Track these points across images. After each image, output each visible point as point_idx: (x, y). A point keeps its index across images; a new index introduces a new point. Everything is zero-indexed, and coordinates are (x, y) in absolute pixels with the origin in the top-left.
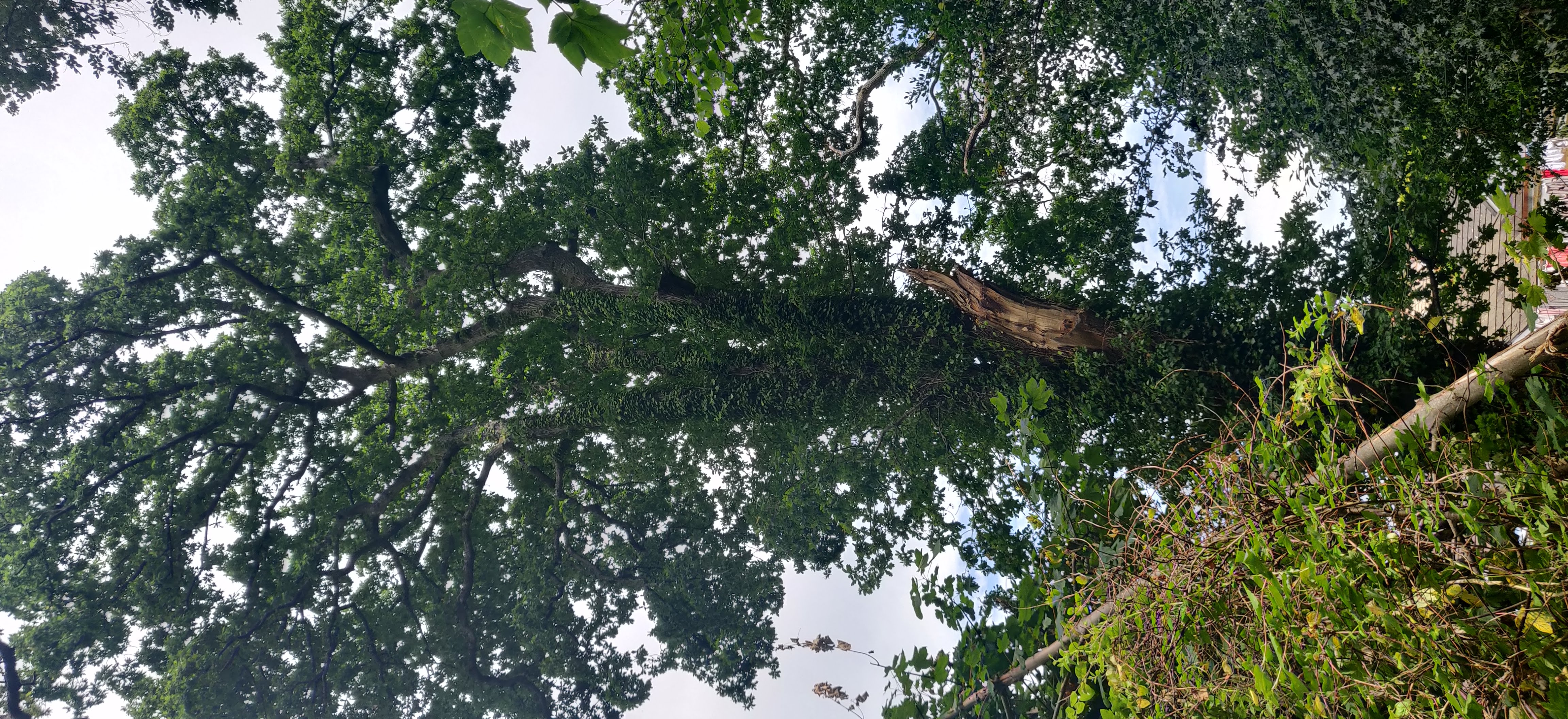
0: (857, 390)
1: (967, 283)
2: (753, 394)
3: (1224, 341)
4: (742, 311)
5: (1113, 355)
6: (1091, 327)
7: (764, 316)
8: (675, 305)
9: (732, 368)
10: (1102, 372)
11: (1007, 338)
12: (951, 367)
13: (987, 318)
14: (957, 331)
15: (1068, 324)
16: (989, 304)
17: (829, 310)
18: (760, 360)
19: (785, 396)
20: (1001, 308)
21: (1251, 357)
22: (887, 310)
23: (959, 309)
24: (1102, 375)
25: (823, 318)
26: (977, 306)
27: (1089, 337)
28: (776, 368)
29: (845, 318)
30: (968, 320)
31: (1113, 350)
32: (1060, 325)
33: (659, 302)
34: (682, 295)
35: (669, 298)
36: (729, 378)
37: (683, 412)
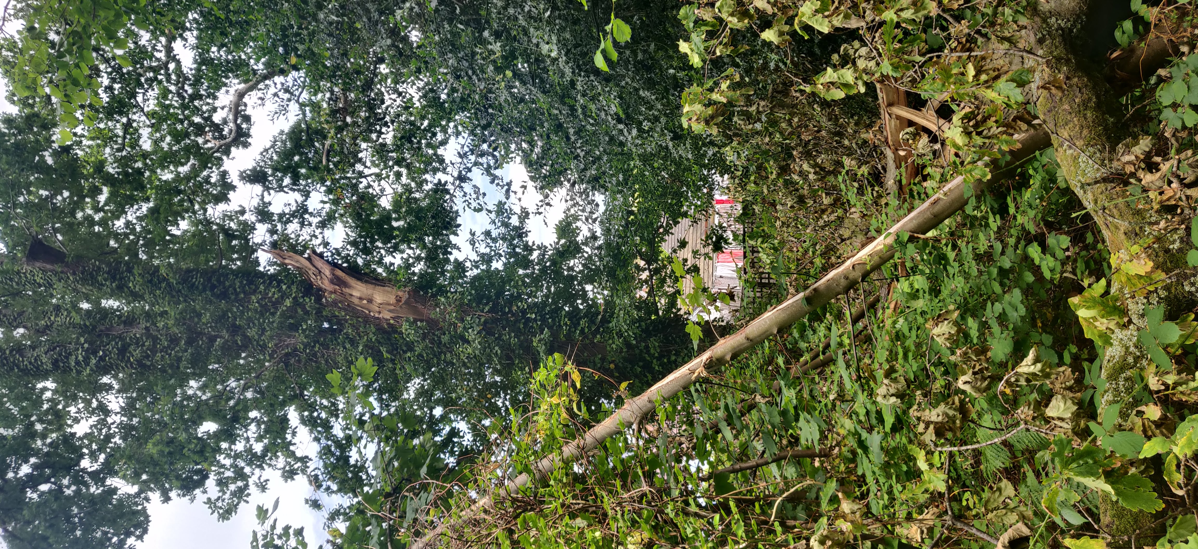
0: (223, 347)
1: (319, 263)
2: (123, 351)
3: (513, 315)
4: (113, 278)
5: (433, 324)
6: (417, 302)
7: (135, 283)
8: (44, 271)
9: (103, 328)
10: (424, 337)
11: (350, 308)
12: (304, 331)
13: (335, 292)
14: (309, 302)
15: (399, 300)
16: (337, 281)
17: (199, 281)
18: (129, 321)
19: (154, 352)
20: (345, 284)
21: (532, 327)
22: (250, 283)
23: (311, 285)
24: (423, 339)
25: (192, 287)
26: (326, 282)
27: (415, 310)
28: (147, 328)
29: (213, 287)
30: (319, 293)
31: (432, 320)
32: (392, 300)
33: (26, 268)
34: (52, 263)
35: (38, 264)
36: (99, 336)
37: (50, 366)
